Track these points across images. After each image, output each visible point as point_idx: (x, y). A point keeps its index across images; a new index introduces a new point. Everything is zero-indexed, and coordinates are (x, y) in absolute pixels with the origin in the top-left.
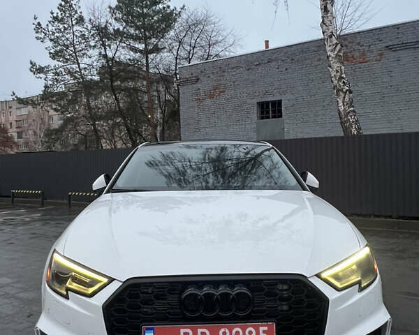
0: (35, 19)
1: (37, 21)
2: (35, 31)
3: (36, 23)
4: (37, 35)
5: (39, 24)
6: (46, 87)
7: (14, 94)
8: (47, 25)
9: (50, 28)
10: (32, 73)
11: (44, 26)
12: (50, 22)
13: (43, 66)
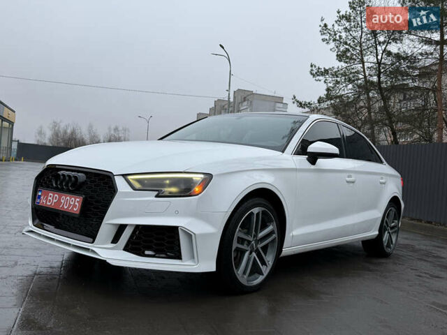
0: (322, 20)
1: (324, 22)
2: (320, 33)
3: (322, 25)
4: (324, 37)
5: (325, 25)
6: (328, 90)
7: (295, 97)
8: (333, 25)
9: (336, 27)
10: (312, 76)
11: (330, 27)
12: (336, 22)
13: (327, 68)
